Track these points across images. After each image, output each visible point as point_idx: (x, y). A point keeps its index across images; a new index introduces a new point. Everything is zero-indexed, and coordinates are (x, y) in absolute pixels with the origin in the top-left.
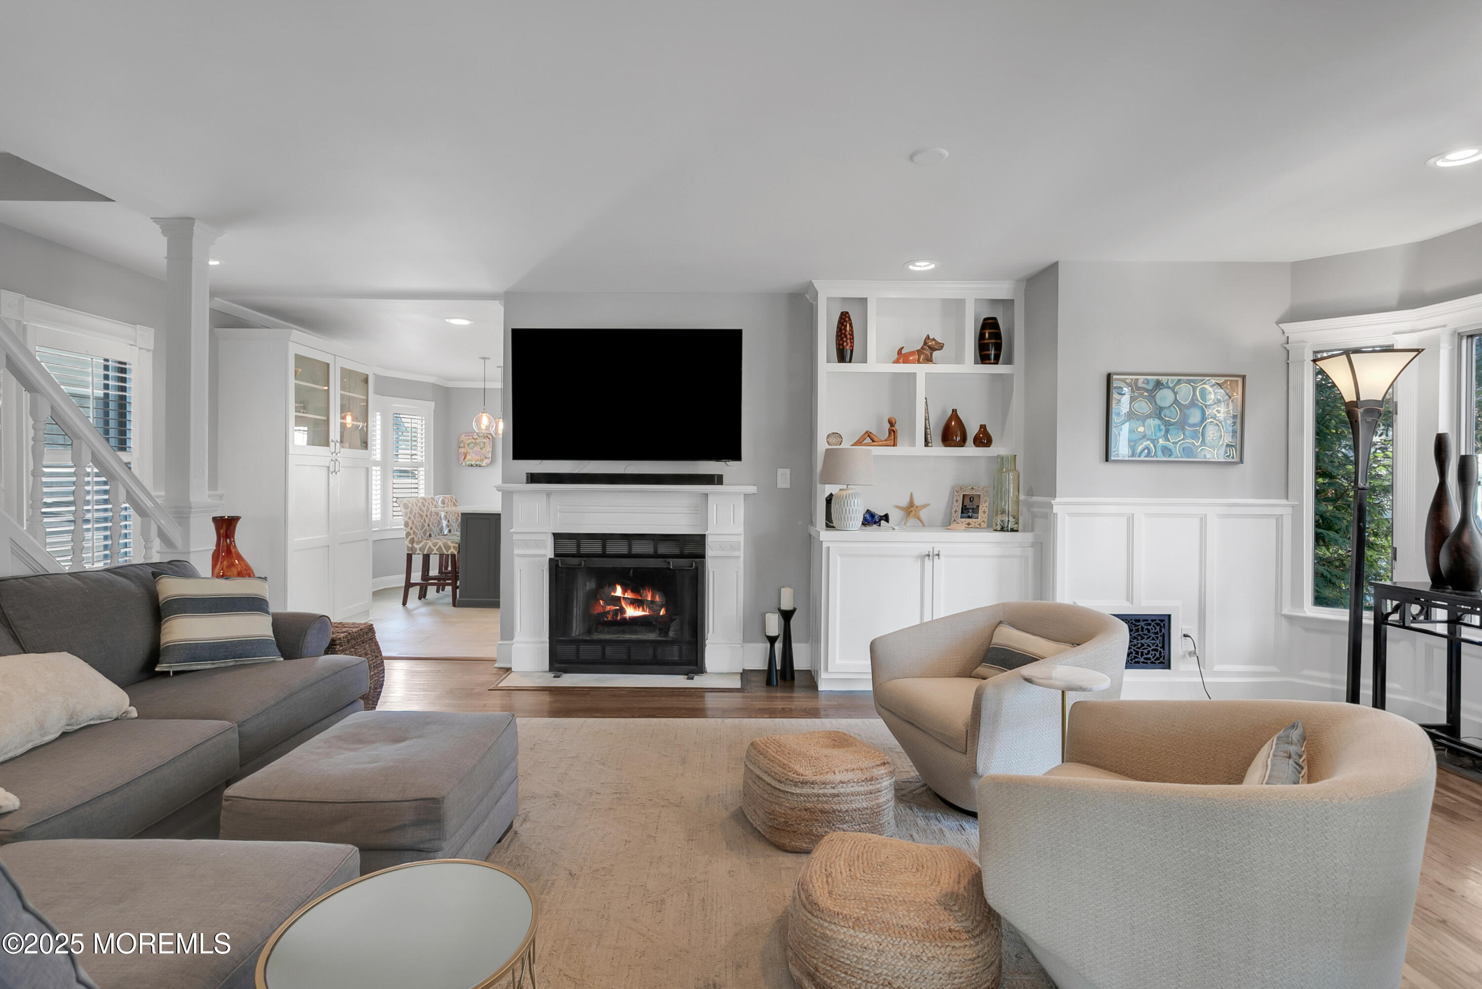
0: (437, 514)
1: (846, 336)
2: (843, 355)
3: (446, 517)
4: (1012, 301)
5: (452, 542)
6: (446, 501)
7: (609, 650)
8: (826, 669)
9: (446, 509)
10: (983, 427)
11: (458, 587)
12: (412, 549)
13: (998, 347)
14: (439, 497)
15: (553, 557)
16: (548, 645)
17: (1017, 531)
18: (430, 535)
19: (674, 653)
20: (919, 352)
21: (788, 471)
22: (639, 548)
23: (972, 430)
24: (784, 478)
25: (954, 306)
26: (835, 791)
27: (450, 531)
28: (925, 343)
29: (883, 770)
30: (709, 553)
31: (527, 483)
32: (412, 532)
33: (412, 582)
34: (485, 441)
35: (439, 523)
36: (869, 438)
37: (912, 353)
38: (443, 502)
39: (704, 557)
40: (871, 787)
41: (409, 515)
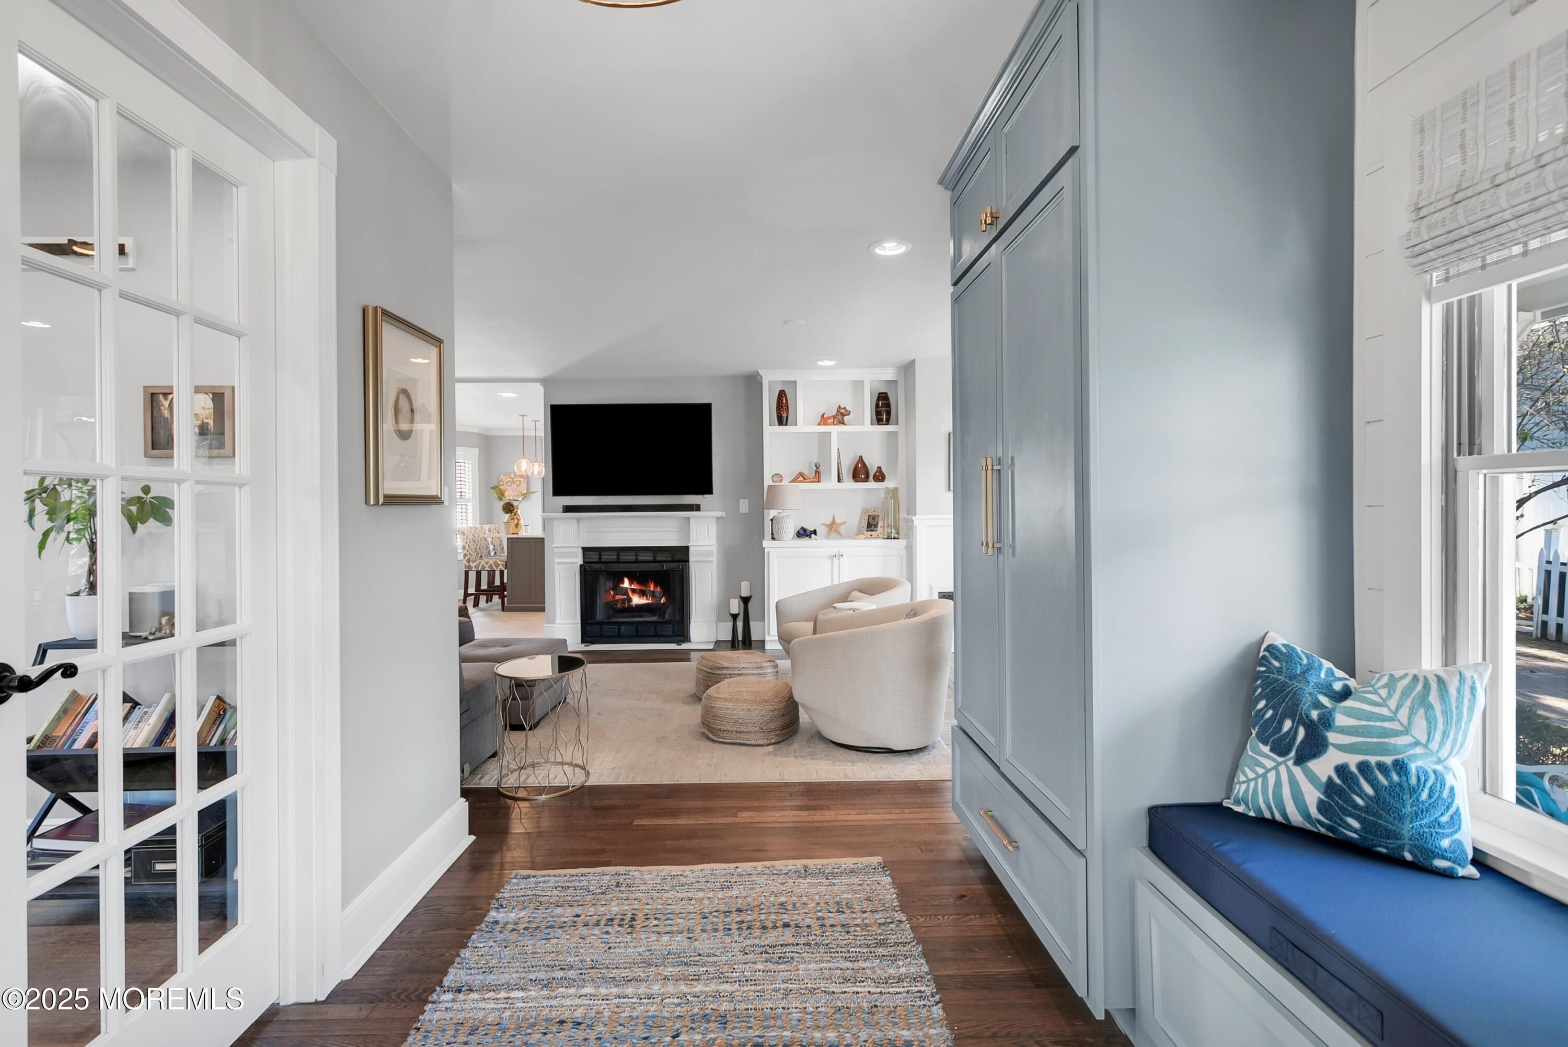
0: (486, 539)
1: (782, 407)
2: (782, 420)
3: (492, 542)
4: (896, 382)
5: (500, 561)
6: (492, 529)
7: (623, 628)
8: (769, 634)
9: (492, 535)
10: (879, 468)
11: (506, 596)
12: (469, 567)
13: (889, 413)
14: (487, 527)
15: (582, 563)
16: (580, 625)
17: (898, 539)
18: (481, 556)
19: (669, 629)
20: (834, 417)
21: (747, 501)
22: (643, 557)
23: (873, 470)
24: (744, 506)
25: (858, 385)
26: (740, 672)
27: (495, 553)
28: (838, 411)
29: (769, 664)
30: (692, 559)
31: (563, 512)
32: (468, 553)
33: (469, 592)
34: (520, 479)
35: (487, 547)
36: (801, 477)
37: (829, 418)
38: (490, 531)
39: (688, 561)
40: (761, 671)
41: (466, 540)
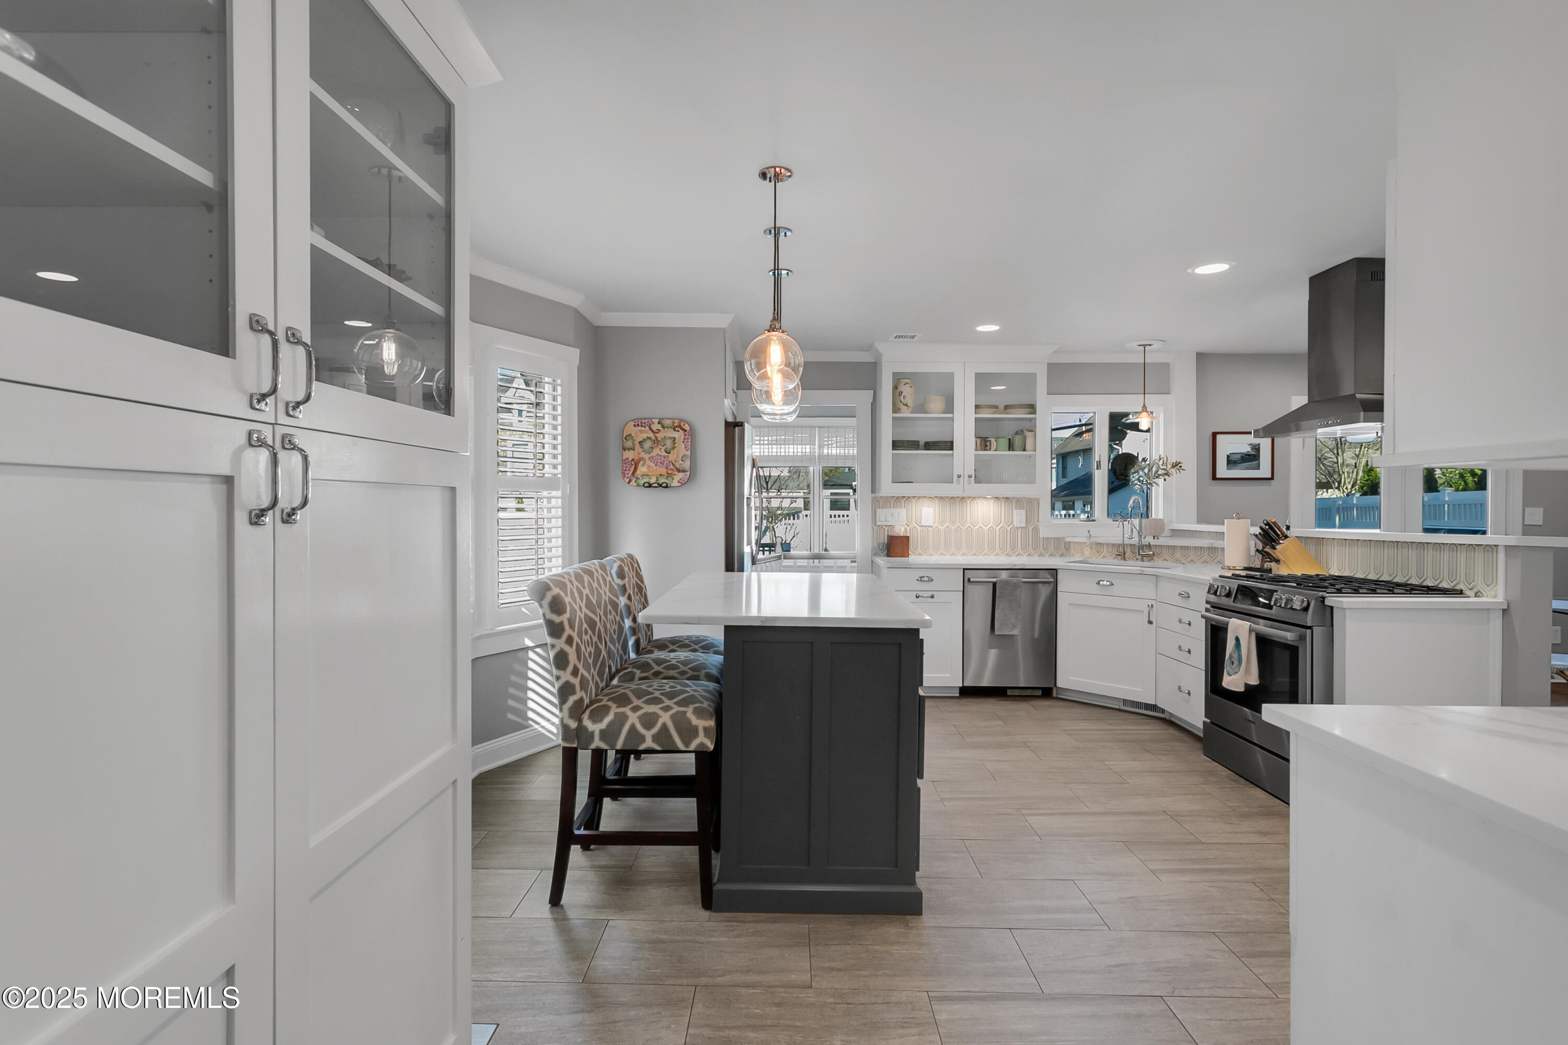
34: (674, 434)
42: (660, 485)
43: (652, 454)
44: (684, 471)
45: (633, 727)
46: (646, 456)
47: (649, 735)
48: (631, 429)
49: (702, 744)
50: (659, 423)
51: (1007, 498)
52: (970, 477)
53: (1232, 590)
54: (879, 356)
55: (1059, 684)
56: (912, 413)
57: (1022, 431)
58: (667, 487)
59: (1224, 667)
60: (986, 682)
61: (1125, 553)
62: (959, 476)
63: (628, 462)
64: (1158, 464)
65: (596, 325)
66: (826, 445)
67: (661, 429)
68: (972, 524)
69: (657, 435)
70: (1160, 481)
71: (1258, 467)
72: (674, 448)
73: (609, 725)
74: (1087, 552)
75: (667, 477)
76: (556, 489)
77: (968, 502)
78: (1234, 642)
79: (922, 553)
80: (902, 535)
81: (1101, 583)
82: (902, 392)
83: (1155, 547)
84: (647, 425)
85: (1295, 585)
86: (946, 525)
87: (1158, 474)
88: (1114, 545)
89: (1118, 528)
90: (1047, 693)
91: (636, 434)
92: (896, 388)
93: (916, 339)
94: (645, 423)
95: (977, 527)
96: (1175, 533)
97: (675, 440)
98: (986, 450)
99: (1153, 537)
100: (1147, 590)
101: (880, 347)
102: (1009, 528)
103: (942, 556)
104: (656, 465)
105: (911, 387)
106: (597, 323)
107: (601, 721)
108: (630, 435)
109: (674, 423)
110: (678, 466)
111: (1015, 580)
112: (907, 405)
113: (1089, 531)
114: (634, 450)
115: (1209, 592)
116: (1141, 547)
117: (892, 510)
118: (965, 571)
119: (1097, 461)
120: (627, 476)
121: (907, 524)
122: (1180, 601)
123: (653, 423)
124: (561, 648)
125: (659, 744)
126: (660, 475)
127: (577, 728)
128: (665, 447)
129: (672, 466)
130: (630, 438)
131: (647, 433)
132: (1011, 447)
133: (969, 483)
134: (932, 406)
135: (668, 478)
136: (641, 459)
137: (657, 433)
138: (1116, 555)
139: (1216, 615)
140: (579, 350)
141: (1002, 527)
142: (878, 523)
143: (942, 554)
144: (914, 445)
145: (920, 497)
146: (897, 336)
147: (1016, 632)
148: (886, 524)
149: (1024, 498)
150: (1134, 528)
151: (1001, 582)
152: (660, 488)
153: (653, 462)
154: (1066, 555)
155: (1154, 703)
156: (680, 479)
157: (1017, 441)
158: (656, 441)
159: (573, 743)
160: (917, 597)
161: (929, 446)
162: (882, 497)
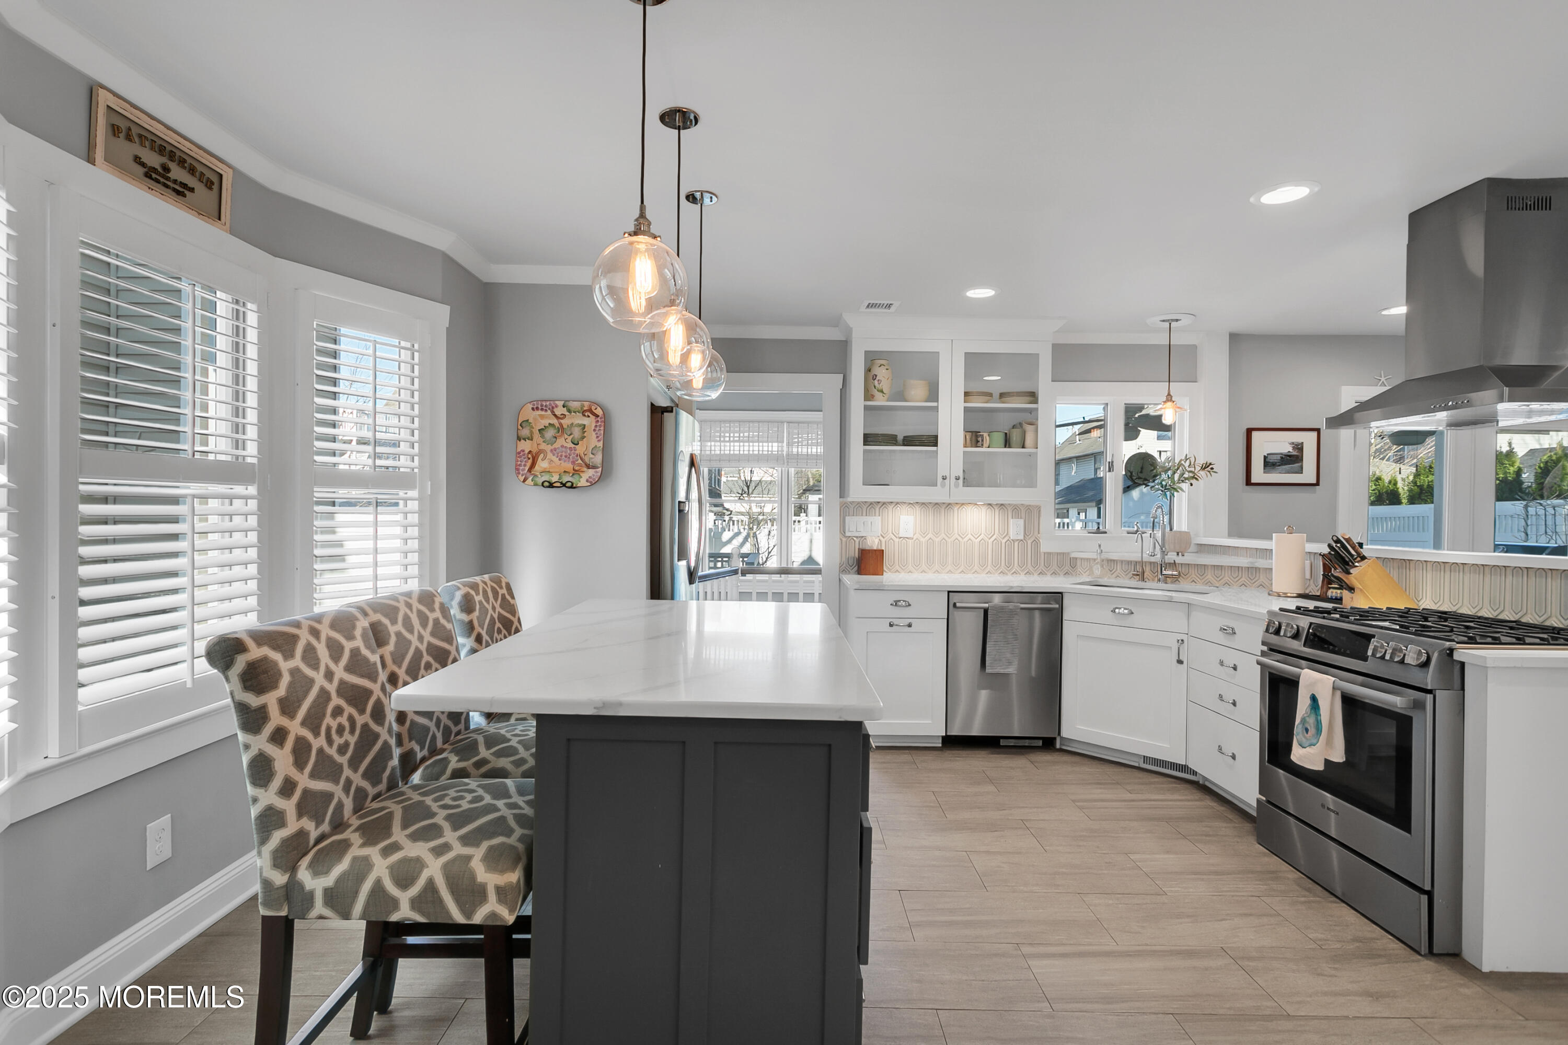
5: (491, 867)
42: (564, 485)
43: (556, 446)
44: (594, 467)
45: (378, 883)
46: (548, 448)
47: (404, 898)
48: (528, 413)
49: (493, 915)
50: (564, 407)
51: (1002, 505)
52: (957, 479)
53: (1300, 629)
54: (849, 331)
55: (1065, 733)
56: (888, 400)
57: (1021, 424)
58: (572, 487)
59: (1293, 734)
60: (975, 731)
61: (1143, 572)
62: (944, 478)
63: (524, 455)
64: (1184, 466)
65: (485, 281)
66: (795, 442)
67: (567, 413)
68: (959, 535)
69: (562, 421)
70: (1185, 486)
71: (1300, 471)
72: (583, 438)
73: (339, 881)
74: (1097, 570)
75: (573, 475)
76: (412, 487)
77: (956, 509)
78: (1308, 702)
79: (899, 569)
80: (875, 548)
81: (1117, 611)
82: (876, 376)
83: (1180, 565)
84: (549, 409)
85: (1398, 627)
86: (927, 538)
87: (1184, 478)
88: (1129, 563)
89: (1137, 542)
90: (1049, 744)
91: (535, 419)
92: (870, 371)
93: (893, 309)
94: (546, 406)
95: (966, 539)
96: (1203, 548)
97: (584, 428)
98: (977, 447)
99: (1176, 554)
100: (1175, 621)
101: (850, 319)
102: (1004, 541)
103: (923, 574)
104: (560, 460)
105: (887, 369)
106: (485, 279)
107: (326, 873)
108: (528, 420)
109: (583, 406)
110: (587, 460)
111: (1011, 606)
112: (882, 391)
113: (1100, 546)
114: (532, 440)
115: (1267, 630)
116: (1164, 565)
117: (864, 518)
118: (950, 593)
119: (1109, 462)
120: (521, 472)
121: (881, 535)
122: (1221, 638)
123: (557, 406)
124: (260, 749)
125: (422, 913)
126: (565, 472)
127: (287, 883)
128: (571, 436)
129: (580, 461)
130: (527, 424)
131: (549, 418)
132: (1007, 443)
133: (957, 486)
134: (913, 393)
135: (575, 476)
136: (540, 452)
137: (562, 419)
138: (1133, 574)
139: (1278, 661)
140: (449, 307)
141: (995, 539)
142: (848, 534)
143: (924, 571)
144: (891, 440)
145: (897, 503)
146: (870, 304)
147: (1012, 670)
148: (858, 535)
149: (1022, 504)
150: (1157, 543)
151: (996, 608)
152: (564, 488)
153: (556, 455)
154: (1072, 574)
155: (1184, 764)
156: (590, 477)
157: (1015, 436)
158: (561, 429)
159: (280, 909)
160: (891, 625)
161: (909, 441)
162: (852, 503)
